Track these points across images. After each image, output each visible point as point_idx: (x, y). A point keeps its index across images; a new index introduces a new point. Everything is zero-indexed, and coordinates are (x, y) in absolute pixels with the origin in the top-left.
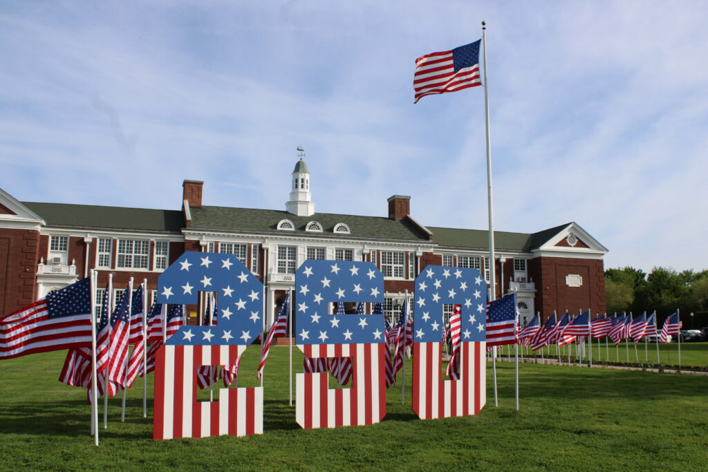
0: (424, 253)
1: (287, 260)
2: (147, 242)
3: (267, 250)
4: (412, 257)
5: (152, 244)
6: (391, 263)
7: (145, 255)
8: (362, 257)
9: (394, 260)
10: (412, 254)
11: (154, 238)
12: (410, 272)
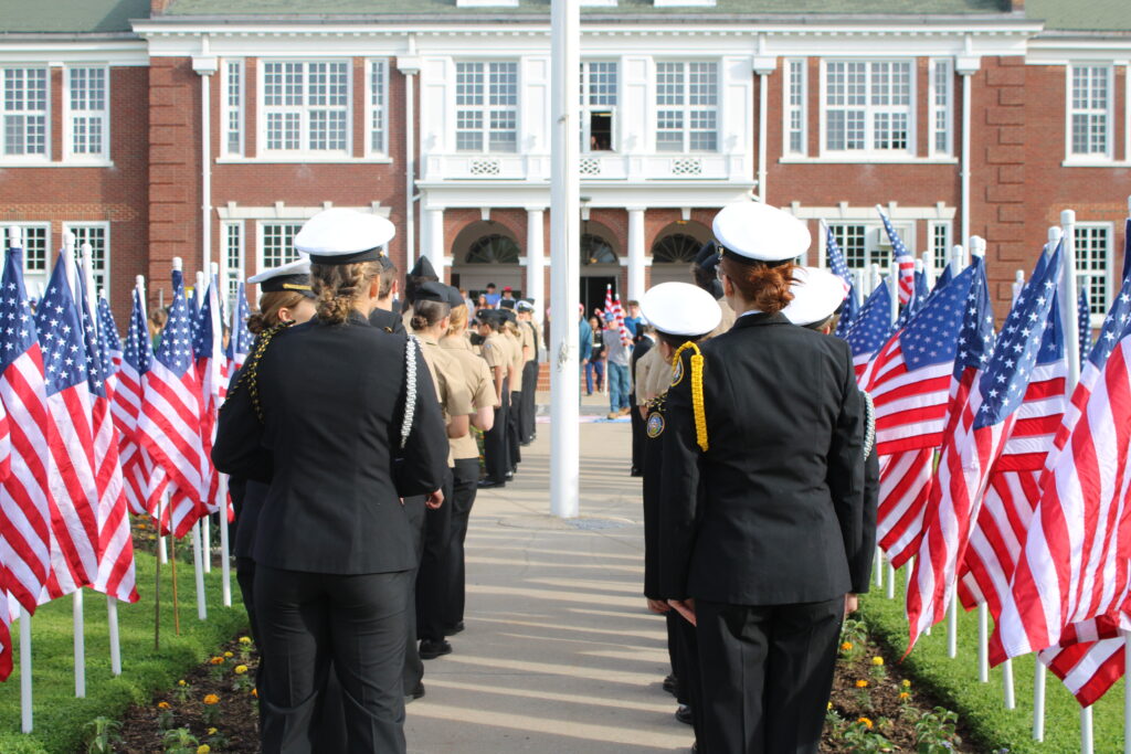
0: (985, 60)
1: (487, 108)
2: (42, 73)
3: (417, 78)
4: (941, 78)
5: (57, 77)
6: (862, 101)
7: (37, 113)
8: (750, 83)
9: (875, 89)
10: (941, 67)
11: (58, 56)
12: (933, 130)
